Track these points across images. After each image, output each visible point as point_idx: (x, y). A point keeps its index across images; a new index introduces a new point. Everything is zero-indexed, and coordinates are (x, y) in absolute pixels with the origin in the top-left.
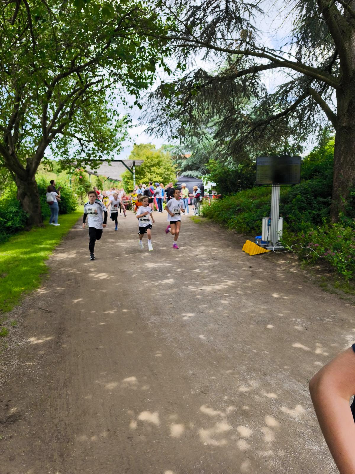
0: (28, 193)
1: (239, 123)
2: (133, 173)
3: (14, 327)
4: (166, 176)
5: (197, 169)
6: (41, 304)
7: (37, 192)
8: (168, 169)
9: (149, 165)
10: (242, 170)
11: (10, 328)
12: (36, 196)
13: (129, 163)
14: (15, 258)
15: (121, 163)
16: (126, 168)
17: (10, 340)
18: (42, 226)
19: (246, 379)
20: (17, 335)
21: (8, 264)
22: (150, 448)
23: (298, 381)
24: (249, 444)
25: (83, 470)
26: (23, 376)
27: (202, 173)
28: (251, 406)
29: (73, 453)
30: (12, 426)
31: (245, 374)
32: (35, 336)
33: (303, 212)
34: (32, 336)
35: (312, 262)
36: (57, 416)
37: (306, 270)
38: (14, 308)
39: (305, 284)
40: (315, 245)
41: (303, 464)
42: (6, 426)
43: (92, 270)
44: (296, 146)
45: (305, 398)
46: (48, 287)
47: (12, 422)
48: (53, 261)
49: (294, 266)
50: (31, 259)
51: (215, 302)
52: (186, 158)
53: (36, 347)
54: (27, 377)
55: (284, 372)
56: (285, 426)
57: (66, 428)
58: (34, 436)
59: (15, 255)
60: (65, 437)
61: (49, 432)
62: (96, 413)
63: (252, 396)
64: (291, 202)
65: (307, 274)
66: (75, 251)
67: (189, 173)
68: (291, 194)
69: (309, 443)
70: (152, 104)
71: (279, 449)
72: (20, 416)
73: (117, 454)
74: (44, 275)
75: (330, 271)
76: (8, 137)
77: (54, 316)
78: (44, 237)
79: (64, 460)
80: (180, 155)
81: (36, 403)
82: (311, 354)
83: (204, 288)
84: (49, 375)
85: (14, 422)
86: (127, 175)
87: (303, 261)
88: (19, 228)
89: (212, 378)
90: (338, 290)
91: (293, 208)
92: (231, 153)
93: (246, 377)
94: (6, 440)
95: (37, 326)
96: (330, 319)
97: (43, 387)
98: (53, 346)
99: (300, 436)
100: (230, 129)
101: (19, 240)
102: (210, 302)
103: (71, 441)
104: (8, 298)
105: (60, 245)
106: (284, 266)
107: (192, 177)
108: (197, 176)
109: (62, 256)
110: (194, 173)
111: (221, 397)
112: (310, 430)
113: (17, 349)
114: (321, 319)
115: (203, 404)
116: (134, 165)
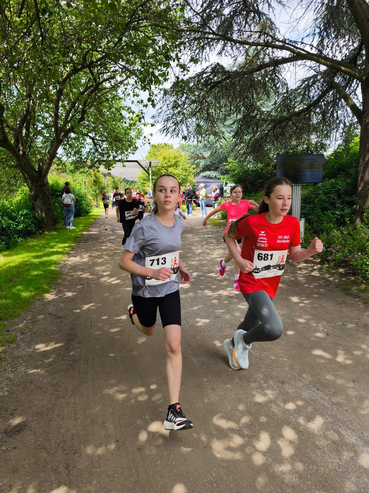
0: (40, 195)
1: (259, 120)
2: (149, 174)
3: (22, 333)
4: (183, 177)
5: (216, 169)
6: (51, 309)
7: (49, 194)
8: (186, 170)
9: (166, 165)
10: (262, 169)
11: (18, 334)
12: (49, 198)
13: (145, 164)
14: (26, 261)
15: (136, 163)
16: (142, 169)
17: (18, 346)
18: (55, 230)
19: (263, 387)
20: (25, 342)
21: (19, 268)
22: (160, 460)
23: (318, 389)
24: (265, 456)
25: (89, 483)
26: (30, 384)
27: (221, 174)
28: (267, 416)
29: (79, 466)
30: (17, 436)
31: (262, 382)
32: (44, 343)
33: (326, 212)
34: (41, 342)
35: (335, 265)
36: (64, 426)
37: (328, 274)
38: (23, 313)
39: (327, 288)
40: (338, 247)
41: (322, 478)
42: (10, 436)
43: (105, 274)
44: (319, 144)
45: (325, 407)
46: (59, 292)
47: (17, 432)
48: (65, 265)
49: (315, 270)
50: (43, 264)
51: (232, 306)
52: (205, 158)
53: (45, 354)
54: (34, 385)
55: (303, 380)
56: (303, 438)
57: (73, 439)
58: (39, 447)
59: (26, 259)
60: (71, 449)
61: (56, 442)
62: (105, 424)
63: (269, 405)
64: (313, 202)
65: (330, 277)
66: (87, 255)
67: (207, 173)
68: (313, 194)
69: (329, 456)
70: (168, 102)
71: (296, 462)
72: (25, 426)
73: (126, 466)
74: (56, 279)
75: (354, 274)
76: (19, 137)
77: (65, 322)
78: (57, 240)
79: (69, 472)
80: (198, 155)
81: (43, 412)
82: (332, 361)
83: (221, 292)
84: (57, 383)
85: (19, 432)
86: (143, 176)
87: (325, 264)
88: (31, 231)
89: (227, 386)
90: (362, 294)
91: (315, 208)
92: (251, 152)
93: (263, 385)
94: (10, 450)
95: (46, 332)
96: (353, 324)
97: (51, 395)
98: (62, 352)
99: (319, 448)
100: (249, 127)
101: (31, 244)
102: (227, 307)
103: (78, 453)
104: (17, 304)
105: (73, 249)
106: (306, 269)
107: (211, 178)
108: (216, 177)
109: (74, 260)
110: (212, 174)
111: (236, 406)
112: (330, 442)
113: (25, 355)
114: (343, 325)
115: (217, 414)
116: (150, 166)
